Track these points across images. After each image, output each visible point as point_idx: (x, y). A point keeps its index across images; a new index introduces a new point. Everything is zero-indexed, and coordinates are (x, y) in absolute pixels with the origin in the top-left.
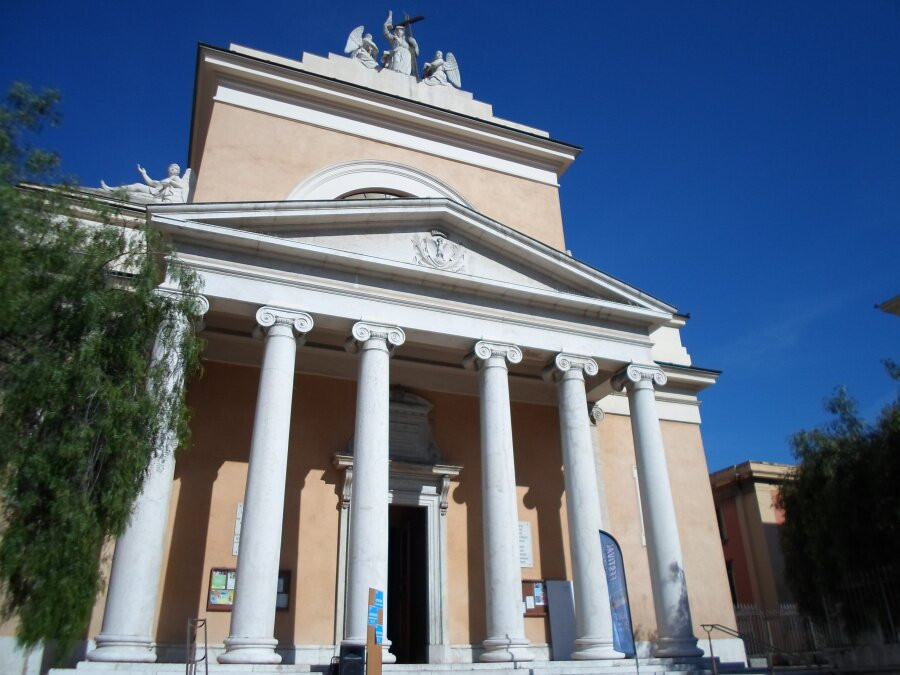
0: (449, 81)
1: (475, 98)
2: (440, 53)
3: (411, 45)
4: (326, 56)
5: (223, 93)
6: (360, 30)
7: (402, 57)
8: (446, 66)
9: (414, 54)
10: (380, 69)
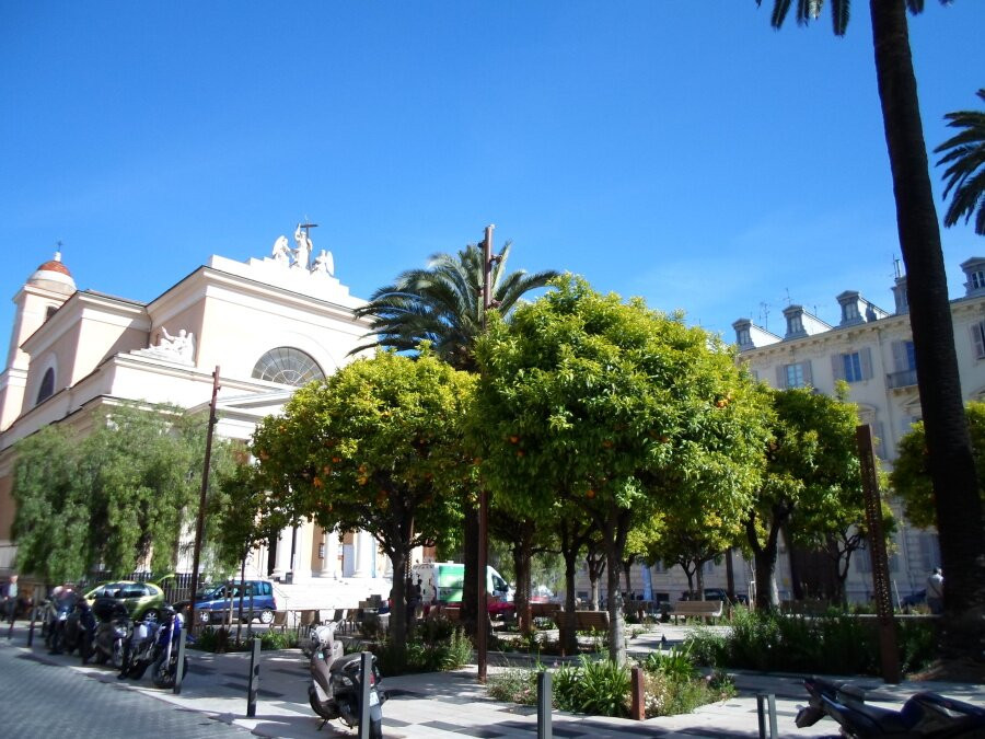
0: (327, 271)
1: (340, 283)
2: (324, 252)
3: (308, 244)
4: (262, 259)
5: (211, 291)
6: (282, 238)
7: (303, 256)
8: (327, 260)
9: (309, 251)
10: (291, 266)
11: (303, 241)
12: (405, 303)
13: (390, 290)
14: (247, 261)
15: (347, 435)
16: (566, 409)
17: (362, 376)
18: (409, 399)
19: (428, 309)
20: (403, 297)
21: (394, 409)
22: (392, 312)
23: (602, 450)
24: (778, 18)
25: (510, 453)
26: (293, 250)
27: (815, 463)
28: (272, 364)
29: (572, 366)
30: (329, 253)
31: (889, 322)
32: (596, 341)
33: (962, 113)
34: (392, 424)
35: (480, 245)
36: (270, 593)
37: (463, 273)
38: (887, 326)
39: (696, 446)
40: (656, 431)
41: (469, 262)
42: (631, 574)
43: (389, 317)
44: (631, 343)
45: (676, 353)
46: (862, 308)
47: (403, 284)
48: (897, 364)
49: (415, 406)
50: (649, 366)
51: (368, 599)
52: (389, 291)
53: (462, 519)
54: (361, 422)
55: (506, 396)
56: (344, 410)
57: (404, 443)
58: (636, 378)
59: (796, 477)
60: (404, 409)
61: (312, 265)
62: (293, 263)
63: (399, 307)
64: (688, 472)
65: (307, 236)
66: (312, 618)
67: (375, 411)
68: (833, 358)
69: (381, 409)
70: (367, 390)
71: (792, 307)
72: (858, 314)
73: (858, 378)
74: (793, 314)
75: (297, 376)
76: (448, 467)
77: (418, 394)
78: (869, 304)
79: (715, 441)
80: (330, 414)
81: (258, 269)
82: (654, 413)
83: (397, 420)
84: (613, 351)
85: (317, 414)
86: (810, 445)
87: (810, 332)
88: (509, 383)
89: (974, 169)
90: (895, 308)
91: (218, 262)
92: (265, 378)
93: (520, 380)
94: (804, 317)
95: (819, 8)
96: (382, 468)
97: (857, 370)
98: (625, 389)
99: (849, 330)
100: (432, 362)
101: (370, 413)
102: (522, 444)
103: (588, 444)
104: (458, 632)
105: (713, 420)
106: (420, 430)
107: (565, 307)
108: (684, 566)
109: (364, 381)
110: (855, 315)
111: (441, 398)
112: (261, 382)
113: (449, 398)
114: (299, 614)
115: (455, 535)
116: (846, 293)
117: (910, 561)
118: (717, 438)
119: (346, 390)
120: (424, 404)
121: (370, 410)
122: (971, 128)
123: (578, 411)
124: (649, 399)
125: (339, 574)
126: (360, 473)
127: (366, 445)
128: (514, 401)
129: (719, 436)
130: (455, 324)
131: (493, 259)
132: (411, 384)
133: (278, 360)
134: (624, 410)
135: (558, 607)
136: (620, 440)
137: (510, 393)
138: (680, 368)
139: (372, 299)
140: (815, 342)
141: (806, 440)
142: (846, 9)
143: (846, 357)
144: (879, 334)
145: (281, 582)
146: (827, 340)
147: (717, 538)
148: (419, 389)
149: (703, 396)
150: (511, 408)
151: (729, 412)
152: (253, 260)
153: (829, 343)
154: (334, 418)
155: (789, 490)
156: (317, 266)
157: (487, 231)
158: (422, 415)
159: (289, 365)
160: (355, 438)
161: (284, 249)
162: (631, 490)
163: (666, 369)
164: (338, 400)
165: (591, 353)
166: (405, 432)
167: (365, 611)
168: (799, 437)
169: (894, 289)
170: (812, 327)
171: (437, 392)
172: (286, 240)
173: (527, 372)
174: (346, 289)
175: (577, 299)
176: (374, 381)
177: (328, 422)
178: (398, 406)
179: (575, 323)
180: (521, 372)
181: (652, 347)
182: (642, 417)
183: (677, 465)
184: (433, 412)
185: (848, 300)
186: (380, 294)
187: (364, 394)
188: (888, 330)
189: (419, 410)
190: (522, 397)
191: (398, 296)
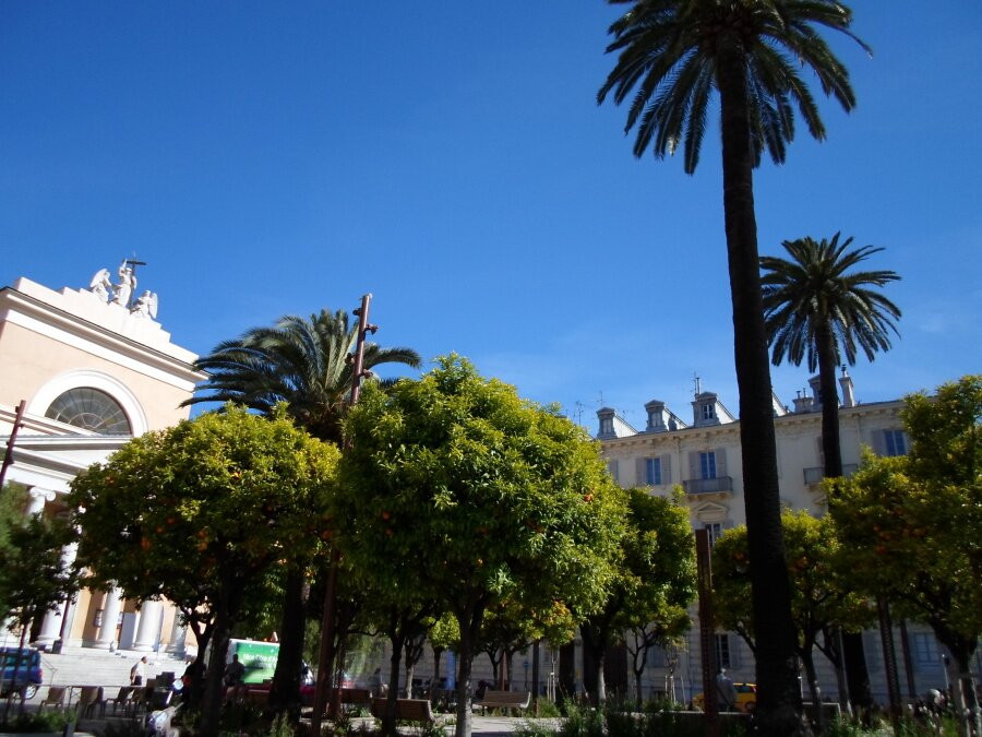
0: (149, 313)
1: (162, 328)
2: (149, 292)
3: (132, 281)
4: (78, 290)
5: (13, 316)
6: (104, 270)
7: (125, 293)
8: (150, 302)
9: (132, 289)
10: (109, 302)
11: (127, 278)
12: (250, 360)
13: (236, 344)
14: (60, 290)
15: (188, 495)
16: (449, 490)
17: (214, 432)
18: (263, 462)
19: (272, 368)
20: (249, 354)
21: (246, 471)
22: (234, 367)
23: (480, 535)
24: (639, 149)
25: (381, 530)
26: (114, 286)
27: (652, 561)
28: (71, 404)
29: (462, 446)
30: (155, 295)
31: (688, 432)
32: (481, 424)
33: (769, 258)
34: (242, 488)
35: (355, 313)
36: (37, 663)
37: (315, 337)
38: (686, 437)
39: (565, 537)
40: (533, 522)
41: (323, 327)
42: (442, 661)
43: (231, 371)
44: (513, 430)
45: (554, 444)
46: (666, 417)
47: (250, 340)
48: (692, 472)
49: (269, 470)
50: (529, 454)
51: (158, 677)
52: (234, 345)
53: (280, 594)
54: (206, 481)
55: (386, 471)
56: (189, 468)
57: (253, 509)
58: (518, 465)
59: (636, 574)
60: (257, 472)
61: (133, 305)
62: (112, 299)
63: (242, 363)
64: (558, 563)
65: (133, 273)
66: (95, 696)
67: (225, 471)
68: (638, 461)
69: (231, 470)
70: (218, 447)
71: (605, 410)
72: (662, 422)
73: (658, 482)
74: (606, 416)
75: (97, 422)
76: (296, 538)
77: (272, 458)
78: (672, 415)
79: (582, 534)
80: (173, 470)
81: (72, 301)
82: (536, 502)
83: (249, 484)
84: (498, 436)
85: (157, 468)
86: (649, 544)
87: (619, 435)
88: (390, 456)
89: (776, 308)
90: (693, 420)
91: (27, 286)
92: (61, 419)
93: (401, 456)
94: (615, 420)
95: (675, 147)
96: (225, 534)
97: (658, 474)
98: (508, 475)
99: (653, 437)
100: (287, 424)
101: (219, 474)
102: (394, 521)
103: (466, 528)
104: (281, 718)
105: (583, 513)
106: (271, 496)
107: (448, 386)
108: (490, 654)
109: (215, 439)
110: (659, 424)
111: (296, 465)
112: (55, 423)
113: (303, 465)
114: (78, 691)
115: (270, 612)
116: (654, 403)
117: (691, 658)
118: (584, 531)
119: (195, 445)
120: (278, 469)
121: (220, 469)
122: (775, 272)
123: (460, 493)
124: (532, 487)
125: (115, 646)
126: (199, 537)
127: (208, 508)
128: (395, 475)
129: (586, 529)
130: (300, 388)
131: (368, 329)
132: (267, 447)
133: (78, 401)
134: (508, 495)
135: (367, 693)
136: (498, 526)
137: (392, 468)
138: (558, 460)
139: (215, 352)
140: (623, 445)
141: (646, 539)
142: (696, 152)
143: (649, 461)
144: (679, 443)
145: (47, 652)
146: (633, 443)
147: (531, 628)
148: (274, 453)
149: (578, 489)
150: (389, 483)
151: (597, 507)
152: (67, 290)
153: (635, 447)
154: (177, 475)
155: (629, 585)
156: (139, 306)
157: (364, 299)
158: (273, 481)
159: (90, 407)
160: (197, 499)
161: (104, 283)
162: (503, 577)
163: (545, 460)
164: (185, 455)
165: (475, 435)
166: (256, 497)
167: (156, 690)
168: (640, 535)
169: (693, 403)
170: (622, 430)
171: (292, 458)
172: (109, 274)
173: (408, 448)
174: (167, 335)
175: (460, 381)
176: (227, 439)
177: (170, 479)
178: (248, 468)
179: (461, 405)
180: (403, 447)
181: (533, 437)
182: (524, 505)
183: (547, 556)
184: (285, 478)
185: (654, 408)
186: (223, 347)
187: (214, 452)
188: (688, 440)
189: (272, 475)
190: (402, 473)
191: (245, 352)
